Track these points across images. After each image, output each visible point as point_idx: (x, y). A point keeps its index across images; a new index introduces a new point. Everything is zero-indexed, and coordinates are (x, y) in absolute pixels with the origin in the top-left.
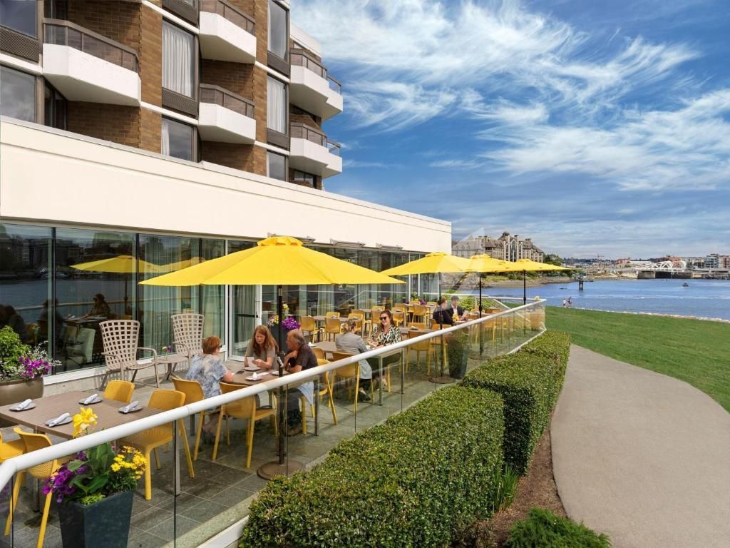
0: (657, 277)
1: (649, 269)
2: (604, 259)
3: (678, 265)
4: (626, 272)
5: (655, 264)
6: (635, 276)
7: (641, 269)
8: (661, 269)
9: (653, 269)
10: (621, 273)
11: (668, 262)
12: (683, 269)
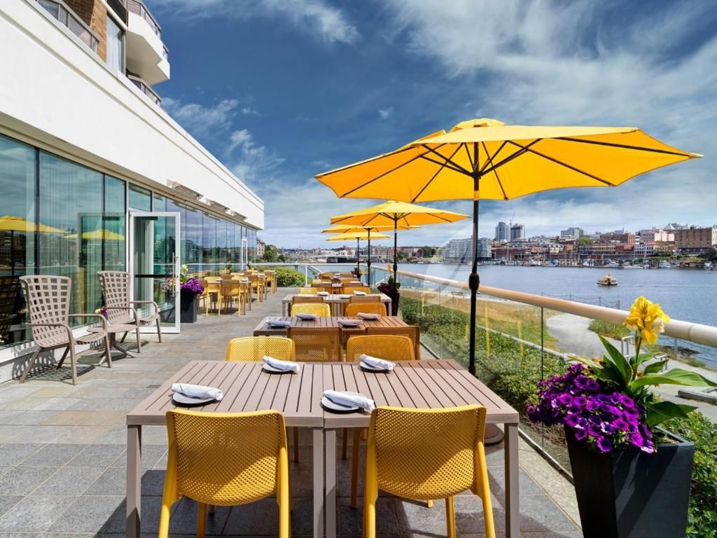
0: (339, 262)
1: (333, 256)
2: (303, 249)
3: (350, 253)
4: (320, 258)
5: (337, 253)
6: (325, 261)
7: (328, 256)
8: (340, 256)
9: (335, 256)
10: (317, 259)
11: (345, 251)
12: (353, 256)
